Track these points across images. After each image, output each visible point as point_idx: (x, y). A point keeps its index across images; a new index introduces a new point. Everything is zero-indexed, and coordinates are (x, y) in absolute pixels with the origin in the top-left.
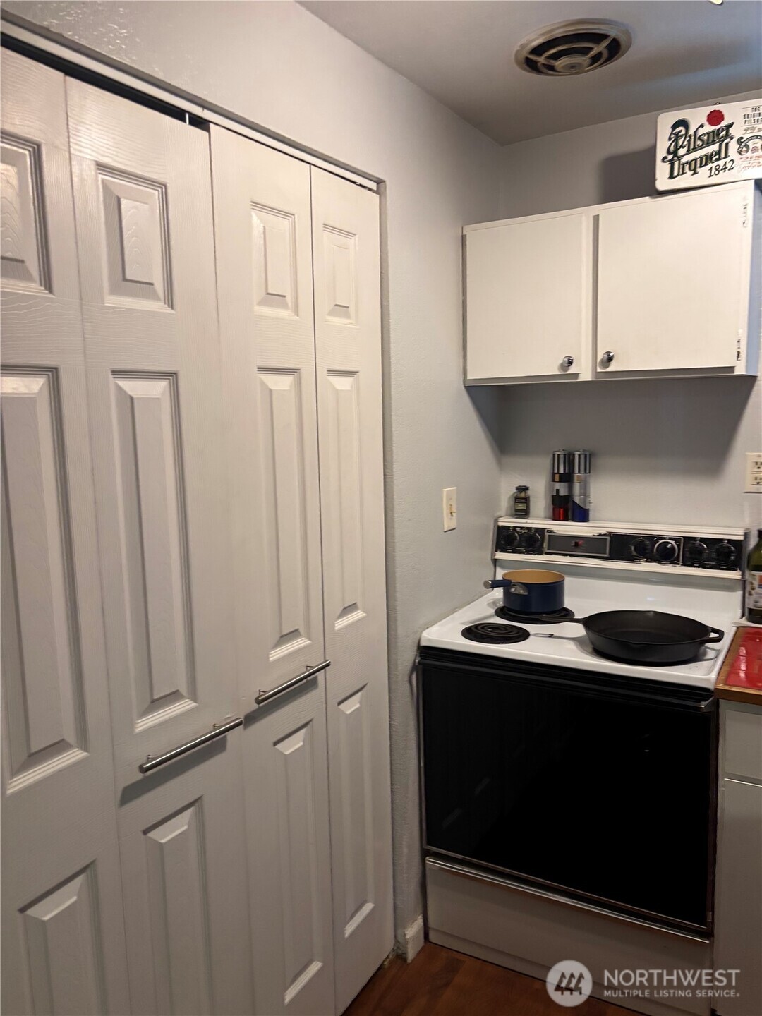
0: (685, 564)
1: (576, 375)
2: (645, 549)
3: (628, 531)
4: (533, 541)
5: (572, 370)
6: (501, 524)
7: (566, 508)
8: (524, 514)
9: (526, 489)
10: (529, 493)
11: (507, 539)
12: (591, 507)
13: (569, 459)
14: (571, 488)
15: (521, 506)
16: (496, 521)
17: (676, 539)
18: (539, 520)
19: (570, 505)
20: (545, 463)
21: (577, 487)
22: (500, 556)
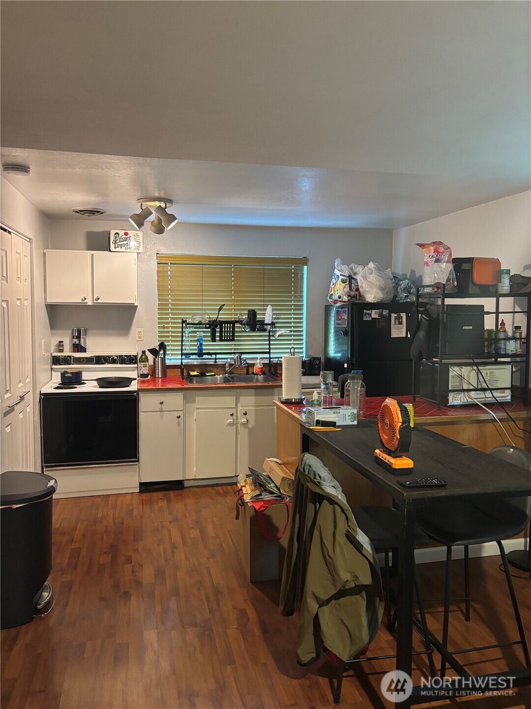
0: (120, 364)
1: (87, 303)
2: (107, 360)
3: (101, 355)
4: (67, 360)
5: (85, 301)
6: (53, 355)
7: (78, 348)
8: (62, 351)
9: (63, 342)
10: (64, 343)
11: (56, 361)
12: (87, 347)
13: (79, 331)
14: (80, 341)
15: (61, 348)
16: (51, 354)
17: (117, 356)
18: (67, 352)
19: (79, 347)
20: (69, 332)
21: (82, 340)
22: (54, 366)
